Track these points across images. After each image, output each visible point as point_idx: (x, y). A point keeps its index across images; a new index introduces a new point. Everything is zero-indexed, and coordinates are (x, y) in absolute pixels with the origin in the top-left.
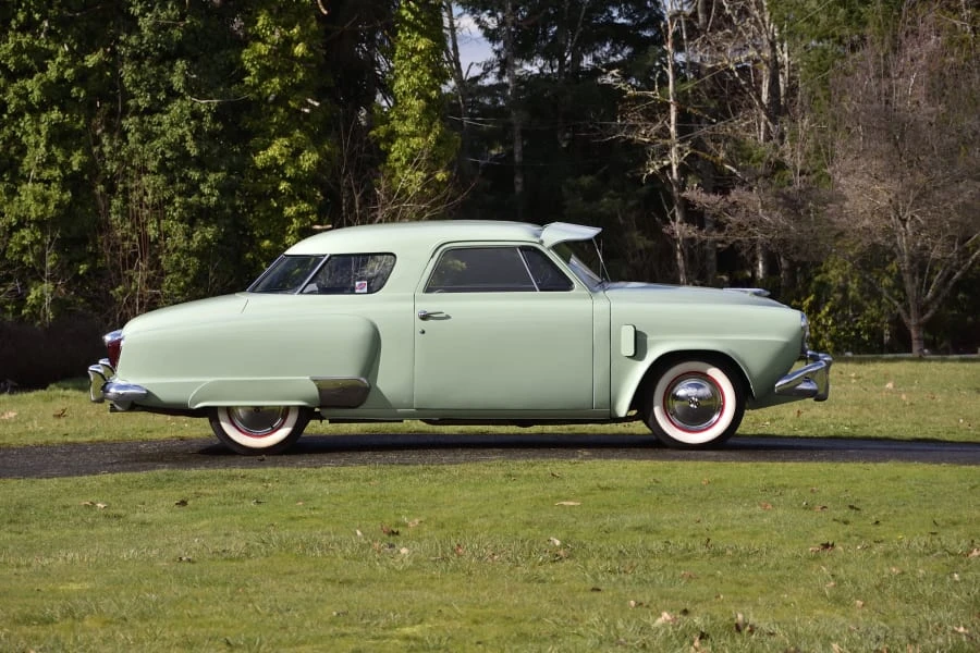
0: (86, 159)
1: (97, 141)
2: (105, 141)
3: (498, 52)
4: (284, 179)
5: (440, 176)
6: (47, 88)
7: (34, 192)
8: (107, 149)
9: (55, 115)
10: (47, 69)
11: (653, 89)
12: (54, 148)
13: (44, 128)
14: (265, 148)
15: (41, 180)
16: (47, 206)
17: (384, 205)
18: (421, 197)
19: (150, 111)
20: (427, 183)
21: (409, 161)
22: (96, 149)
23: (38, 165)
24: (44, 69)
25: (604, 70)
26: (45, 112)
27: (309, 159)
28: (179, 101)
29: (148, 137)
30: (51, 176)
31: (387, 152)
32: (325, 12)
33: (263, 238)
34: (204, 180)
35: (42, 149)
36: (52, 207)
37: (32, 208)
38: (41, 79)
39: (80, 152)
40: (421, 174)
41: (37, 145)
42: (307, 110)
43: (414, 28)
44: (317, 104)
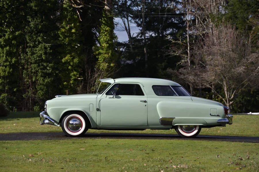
0: (16, 60)
1: (20, 55)
2: (22, 55)
3: (141, 30)
4: (70, 65)
5: (112, 65)
6: (5, 41)
7: (2, 69)
8: (22, 57)
9: (8, 48)
10: (5, 36)
11: (179, 41)
12: (7, 57)
13: (5, 52)
14: (65, 57)
15: (4, 66)
16: (5, 73)
17: (97, 73)
18: (107, 70)
19: (34, 47)
20: (109, 67)
21: (104, 61)
22: (19, 58)
23: (3, 62)
24: (4, 36)
25: (166, 35)
26: (5, 47)
27: (76, 60)
28: (41, 44)
29: (33, 54)
30: (6, 64)
31: (98, 58)
32: (81, 20)
33: (65, 81)
34: (48, 66)
35: (4, 57)
36: (7, 73)
37: (2, 73)
38: (4, 38)
39: (14, 58)
40: (107, 64)
41: (3, 56)
42: (76, 47)
43: (105, 25)
44: (79, 45)
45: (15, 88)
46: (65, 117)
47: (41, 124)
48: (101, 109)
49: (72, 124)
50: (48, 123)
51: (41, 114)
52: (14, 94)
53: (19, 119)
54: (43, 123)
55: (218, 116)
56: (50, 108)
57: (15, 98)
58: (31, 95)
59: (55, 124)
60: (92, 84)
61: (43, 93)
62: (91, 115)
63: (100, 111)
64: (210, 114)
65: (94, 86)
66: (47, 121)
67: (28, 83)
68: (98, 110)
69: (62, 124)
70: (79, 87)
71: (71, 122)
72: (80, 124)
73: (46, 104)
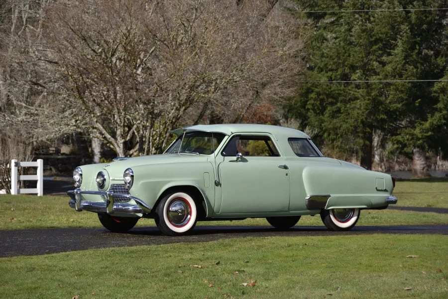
46: (165, 198)
48: (222, 182)
49: (176, 212)
55: (386, 191)
56: (140, 183)
62: (206, 195)
63: (221, 185)
64: (376, 188)
68: (218, 184)
73: (132, 174)
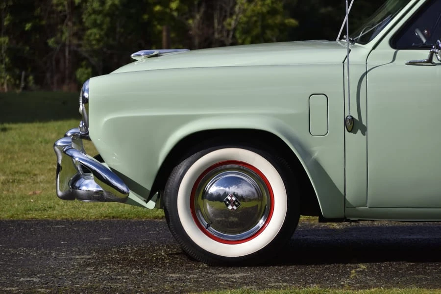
45: (27, 21)
46: (184, 163)
47: (63, 198)
48: (370, 121)
49: (220, 198)
50: (97, 193)
51: (60, 147)
52: (25, 36)
53: (7, 125)
54: (72, 195)
56: (106, 119)
57: (28, 48)
58: (70, 41)
59: (133, 196)
60: (226, 12)
61: (100, 35)
62: (316, 155)
63: (364, 130)
65: (231, 15)
66: (89, 185)
67: (60, 8)
68: (353, 125)
69: (167, 199)
70: (193, 17)
71: (213, 189)
72: (260, 197)
73: (86, 95)
